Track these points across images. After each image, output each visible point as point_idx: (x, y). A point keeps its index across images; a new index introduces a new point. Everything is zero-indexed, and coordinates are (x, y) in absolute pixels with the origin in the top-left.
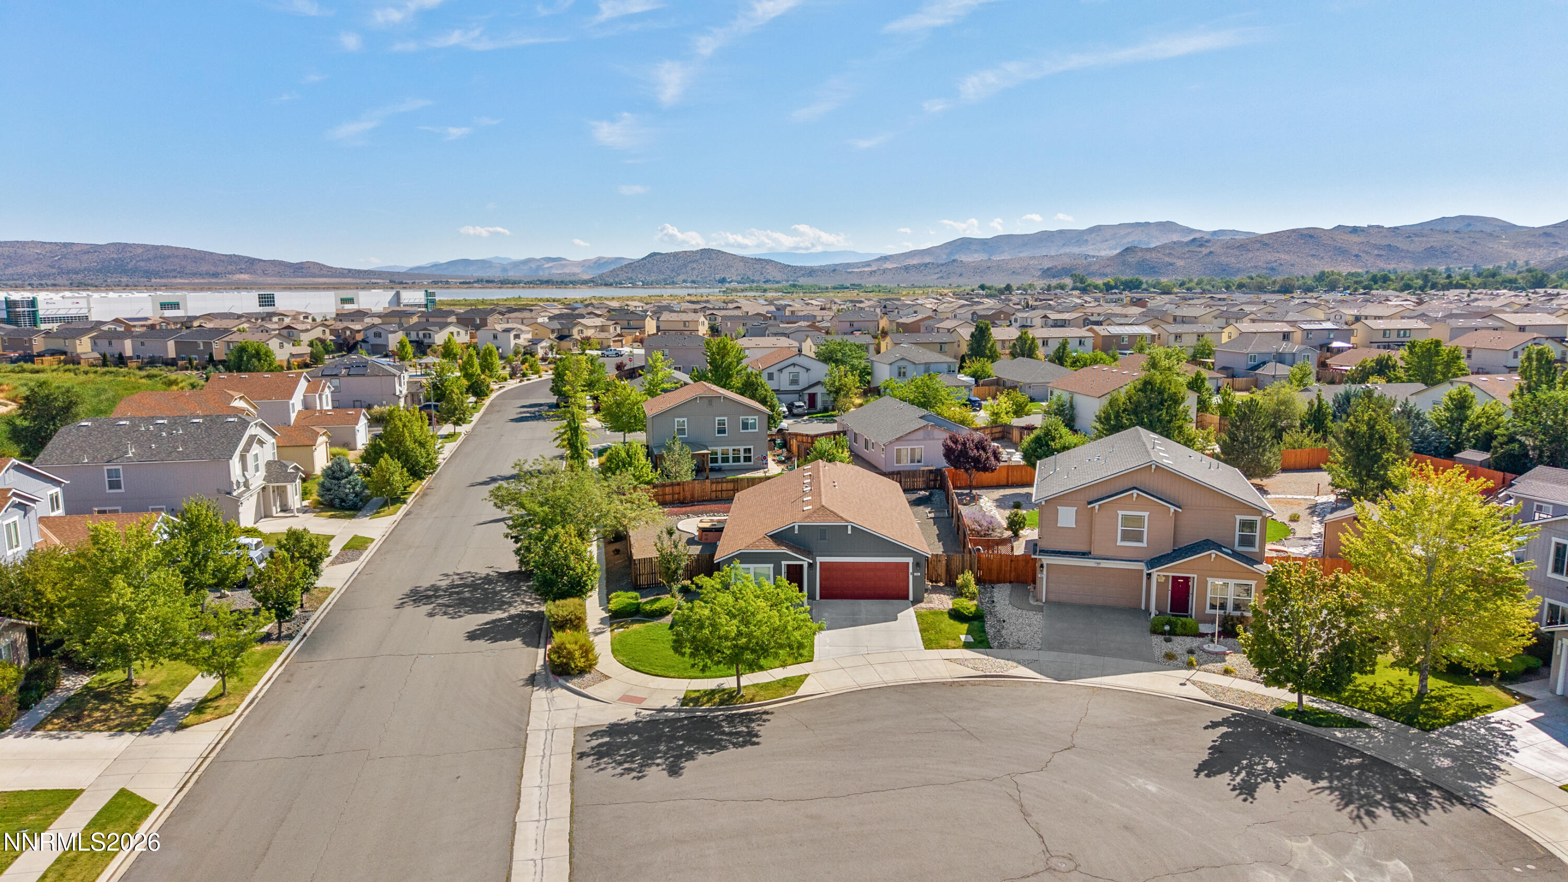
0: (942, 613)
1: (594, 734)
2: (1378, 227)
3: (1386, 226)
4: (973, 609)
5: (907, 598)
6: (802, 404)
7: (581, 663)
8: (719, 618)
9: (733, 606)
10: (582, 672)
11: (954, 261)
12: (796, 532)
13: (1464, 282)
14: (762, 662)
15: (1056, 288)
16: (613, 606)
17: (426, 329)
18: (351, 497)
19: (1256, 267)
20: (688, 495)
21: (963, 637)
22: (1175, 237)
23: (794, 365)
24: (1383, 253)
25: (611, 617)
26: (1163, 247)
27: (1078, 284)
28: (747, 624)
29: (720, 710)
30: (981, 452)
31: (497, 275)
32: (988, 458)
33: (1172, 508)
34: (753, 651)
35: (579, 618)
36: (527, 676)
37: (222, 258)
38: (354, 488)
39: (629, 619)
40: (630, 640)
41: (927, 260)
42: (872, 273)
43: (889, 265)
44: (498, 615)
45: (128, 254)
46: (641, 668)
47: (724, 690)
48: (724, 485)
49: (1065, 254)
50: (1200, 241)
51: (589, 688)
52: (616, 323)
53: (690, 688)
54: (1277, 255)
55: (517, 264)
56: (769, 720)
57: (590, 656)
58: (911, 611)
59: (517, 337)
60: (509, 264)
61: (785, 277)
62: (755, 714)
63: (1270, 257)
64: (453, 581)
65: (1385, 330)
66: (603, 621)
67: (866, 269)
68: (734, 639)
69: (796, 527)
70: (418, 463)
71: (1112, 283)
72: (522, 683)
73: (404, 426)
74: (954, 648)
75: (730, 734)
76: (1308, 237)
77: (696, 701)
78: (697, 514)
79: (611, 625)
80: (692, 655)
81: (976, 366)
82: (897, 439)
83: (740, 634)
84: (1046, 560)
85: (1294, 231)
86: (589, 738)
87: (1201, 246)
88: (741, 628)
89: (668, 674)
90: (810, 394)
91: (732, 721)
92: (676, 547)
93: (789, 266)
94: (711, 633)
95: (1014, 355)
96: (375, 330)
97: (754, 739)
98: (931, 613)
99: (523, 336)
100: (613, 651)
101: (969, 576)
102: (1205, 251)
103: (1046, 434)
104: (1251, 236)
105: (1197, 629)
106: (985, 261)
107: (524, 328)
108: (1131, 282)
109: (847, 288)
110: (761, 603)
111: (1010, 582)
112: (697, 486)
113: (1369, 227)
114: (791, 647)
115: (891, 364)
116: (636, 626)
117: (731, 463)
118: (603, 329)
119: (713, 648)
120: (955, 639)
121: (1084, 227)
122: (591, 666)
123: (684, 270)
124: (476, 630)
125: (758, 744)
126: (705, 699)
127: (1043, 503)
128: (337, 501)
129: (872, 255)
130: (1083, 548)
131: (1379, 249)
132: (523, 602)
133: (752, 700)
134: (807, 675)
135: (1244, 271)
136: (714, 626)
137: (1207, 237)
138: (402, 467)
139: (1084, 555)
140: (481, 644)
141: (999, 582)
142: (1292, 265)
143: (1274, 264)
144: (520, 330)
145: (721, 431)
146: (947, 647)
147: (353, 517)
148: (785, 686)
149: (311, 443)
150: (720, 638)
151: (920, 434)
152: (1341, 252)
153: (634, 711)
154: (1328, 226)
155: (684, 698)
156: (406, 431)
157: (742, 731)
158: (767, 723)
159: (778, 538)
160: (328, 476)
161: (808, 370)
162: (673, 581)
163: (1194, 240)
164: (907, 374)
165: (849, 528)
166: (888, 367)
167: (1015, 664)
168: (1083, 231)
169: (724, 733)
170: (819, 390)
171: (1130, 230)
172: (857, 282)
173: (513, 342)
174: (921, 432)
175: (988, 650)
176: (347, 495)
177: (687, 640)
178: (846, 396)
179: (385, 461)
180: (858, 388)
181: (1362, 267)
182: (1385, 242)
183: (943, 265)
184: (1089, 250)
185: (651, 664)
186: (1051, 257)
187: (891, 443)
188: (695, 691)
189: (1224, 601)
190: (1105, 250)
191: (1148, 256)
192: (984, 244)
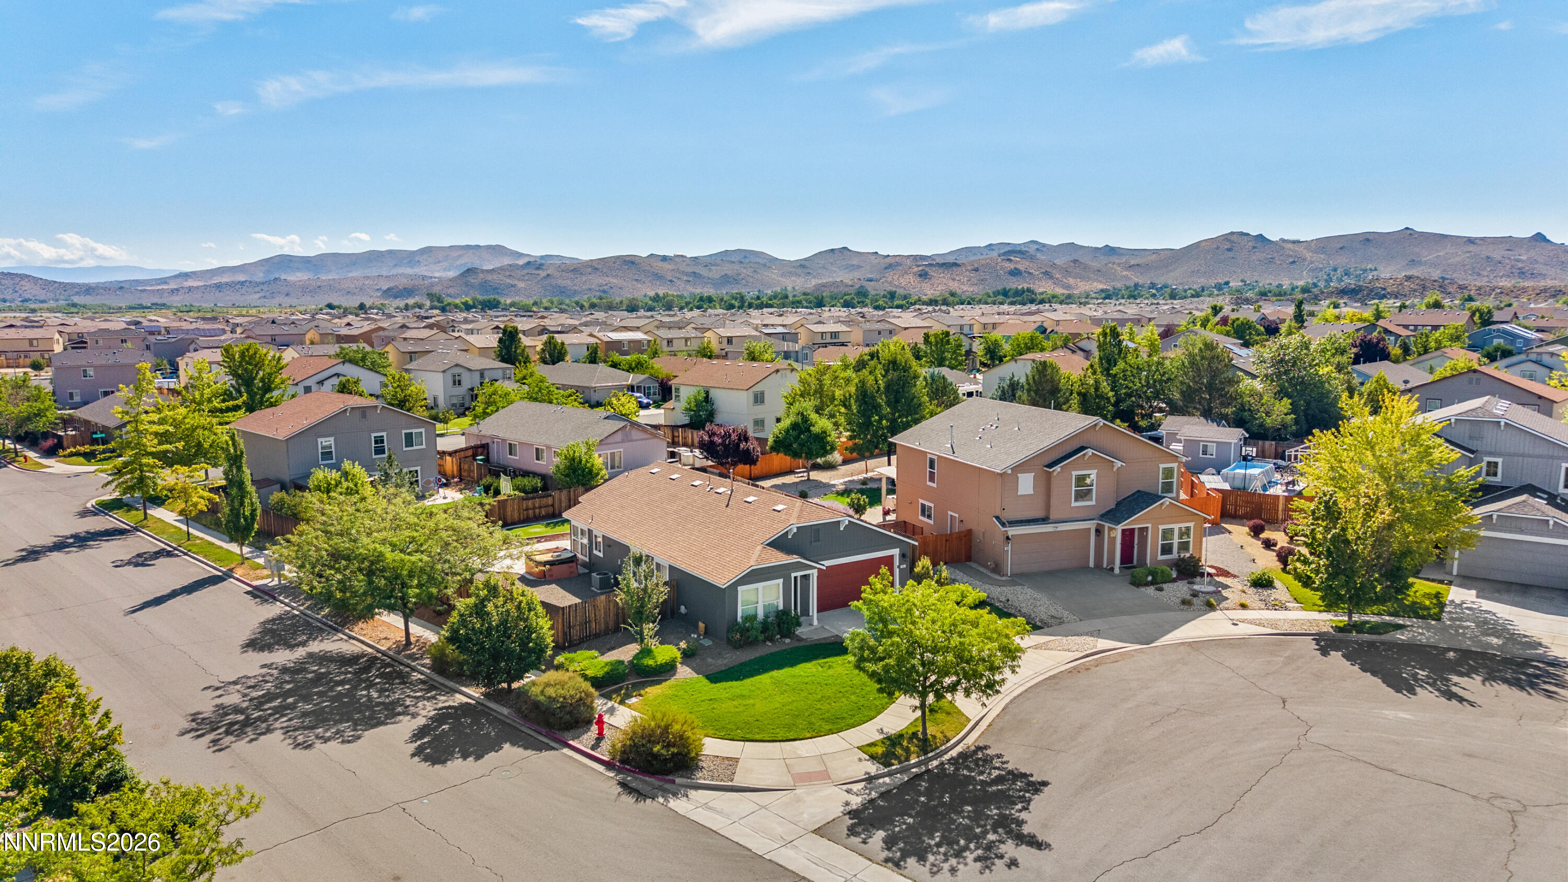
2: (682, 256)
3: (689, 256)
11: (276, 279)
15: (413, 307)
19: (590, 289)
22: (507, 261)
23: (337, 375)
24: (691, 279)
26: (502, 269)
27: (436, 303)
33: (1118, 463)
41: (242, 278)
42: (173, 291)
43: (191, 283)
50: (536, 265)
54: (607, 279)
63: (602, 280)
67: (165, 287)
71: (471, 302)
76: (629, 262)
84: (1012, 531)
85: (618, 257)
87: (538, 268)
93: (55, 282)
95: (544, 361)
101: (926, 562)
102: (543, 274)
104: (576, 262)
105: (1170, 575)
108: (489, 301)
109: (149, 308)
121: (414, 248)
129: (163, 271)
130: (1040, 514)
131: (686, 275)
133: (946, 737)
135: (580, 293)
137: (540, 261)
139: (1044, 520)
143: (606, 287)
145: (380, 451)
148: (948, 714)
151: (618, 437)
152: (658, 277)
154: (644, 254)
163: (529, 263)
164: (463, 383)
166: (442, 374)
167: (1091, 638)
168: (414, 252)
171: (461, 252)
172: (156, 300)
174: (620, 434)
175: (1042, 631)
181: (676, 291)
182: (690, 270)
183: (263, 284)
184: (421, 270)
186: (387, 277)
189: (1171, 545)
190: (438, 271)
191: (489, 277)
192: (306, 263)
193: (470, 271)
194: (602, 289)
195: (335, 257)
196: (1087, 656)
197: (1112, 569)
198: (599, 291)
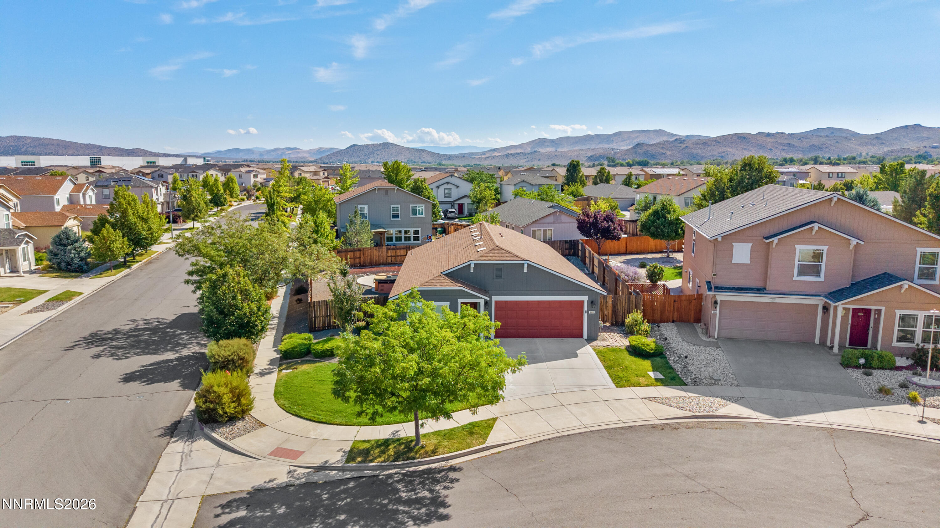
0: (620, 350)
1: (228, 505)
2: (782, 133)
3: (787, 133)
4: (653, 346)
5: (581, 336)
6: (454, 210)
7: (230, 409)
8: (394, 351)
9: (412, 338)
10: (232, 419)
11: (535, 151)
12: (472, 271)
13: (838, 162)
14: (448, 406)
15: (598, 165)
16: (283, 346)
17: (194, 172)
18: (76, 261)
19: (713, 155)
20: (368, 260)
21: (651, 374)
22: (665, 139)
23: (448, 183)
24: (786, 148)
25: (281, 359)
26: (659, 143)
27: (611, 163)
28: (430, 359)
29: (395, 467)
30: (610, 223)
31: (256, 158)
32: (615, 229)
33: (854, 241)
34: (436, 394)
35: (242, 359)
36: (168, 424)
37: (82, 146)
38: (79, 253)
39: (299, 360)
40: (296, 382)
41: (519, 151)
42: (487, 158)
43: (496, 154)
44: (170, 355)
45: (22, 143)
46: (303, 414)
47: (399, 440)
48: (398, 251)
49: (600, 148)
50: (680, 141)
51: (237, 440)
52: (324, 170)
53: (358, 439)
54: (725, 149)
55: (269, 152)
56: (457, 480)
57: (243, 401)
58: (588, 349)
59: (256, 176)
60: (264, 151)
61: (434, 160)
62: (441, 471)
63: (721, 149)
64: (137, 326)
65: (829, 173)
66: (272, 362)
67: (483, 156)
68: (412, 379)
69: (472, 266)
70: (140, 234)
71: (631, 163)
72: (160, 432)
73: (129, 204)
74: (647, 385)
75: (409, 502)
76: (742, 138)
77: (366, 453)
78: (374, 273)
79: (280, 365)
80: (359, 400)
81: (572, 188)
82: (533, 222)
83: (420, 372)
84: (721, 297)
85: (734, 135)
86: (219, 511)
87: (681, 143)
88: (423, 364)
89: (333, 421)
90: (459, 204)
91: (411, 482)
92: (349, 287)
93: (436, 153)
94: (383, 371)
95: (595, 183)
96: (159, 173)
97: (442, 510)
98: (609, 350)
99: (259, 176)
100: (275, 394)
101: (638, 315)
102: (683, 146)
103: (663, 209)
104: (706, 138)
105: (894, 362)
106: (554, 152)
107: (261, 171)
108: (642, 162)
110: (447, 334)
111: (673, 321)
112: (375, 252)
113: (777, 133)
114: (484, 388)
115: (515, 185)
116: (305, 367)
117: (403, 241)
118: (315, 173)
119: (385, 390)
120: (645, 376)
121: (610, 132)
122: (244, 412)
123: (372, 155)
124: (136, 372)
125: (445, 517)
126: (378, 450)
127: (720, 239)
128: (63, 264)
129: (485, 148)
130: (759, 285)
131: (783, 146)
132: (199, 344)
133: (434, 452)
134: (495, 419)
135: (707, 158)
136: (388, 363)
137: (684, 138)
138: (123, 237)
139: (760, 290)
140: (135, 386)
141: (662, 321)
142: (733, 154)
143: (723, 154)
144: (258, 172)
145: (396, 216)
146: (639, 385)
147: (76, 277)
148: (471, 433)
149: (60, 224)
150: (394, 378)
151: (551, 219)
152: (762, 147)
153: (286, 469)
154: (753, 132)
155: (351, 451)
156: (129, 207)
157: (424, 498)
158: (456, 485)
159: (453, 275)
160: (56, 243)
161: (458, 187)
162: (347, 321)
163: (676, 140)
165: (526, 266)
166: (513, 187)
167: (723, 402)
168: (611, 135)
169: (399, 501)
170: (466, 201)
171: (638, 135)
173: (253, 180)
174: (552, 217)
175: (683, 387)
176: (72, 259)
177: (351, 381)
178: (486, 204)
179: (107, 231)
180: (493, 199)
181: (774, 156)
182: (786, 142)
183: (529, 154)
184: (614, 146)
185: (315, 409)
186: (592, 149)
187: (528, 225)
188: (365, 441)
189: (913, 333)
190: (623, 146)
191: (650, 148)
192: (553, 142)
193: (638, 145)
194: (720, 155)
195: (567, 139)
196: (696, 417)
197: (832, 348)
198: (719, 156)
